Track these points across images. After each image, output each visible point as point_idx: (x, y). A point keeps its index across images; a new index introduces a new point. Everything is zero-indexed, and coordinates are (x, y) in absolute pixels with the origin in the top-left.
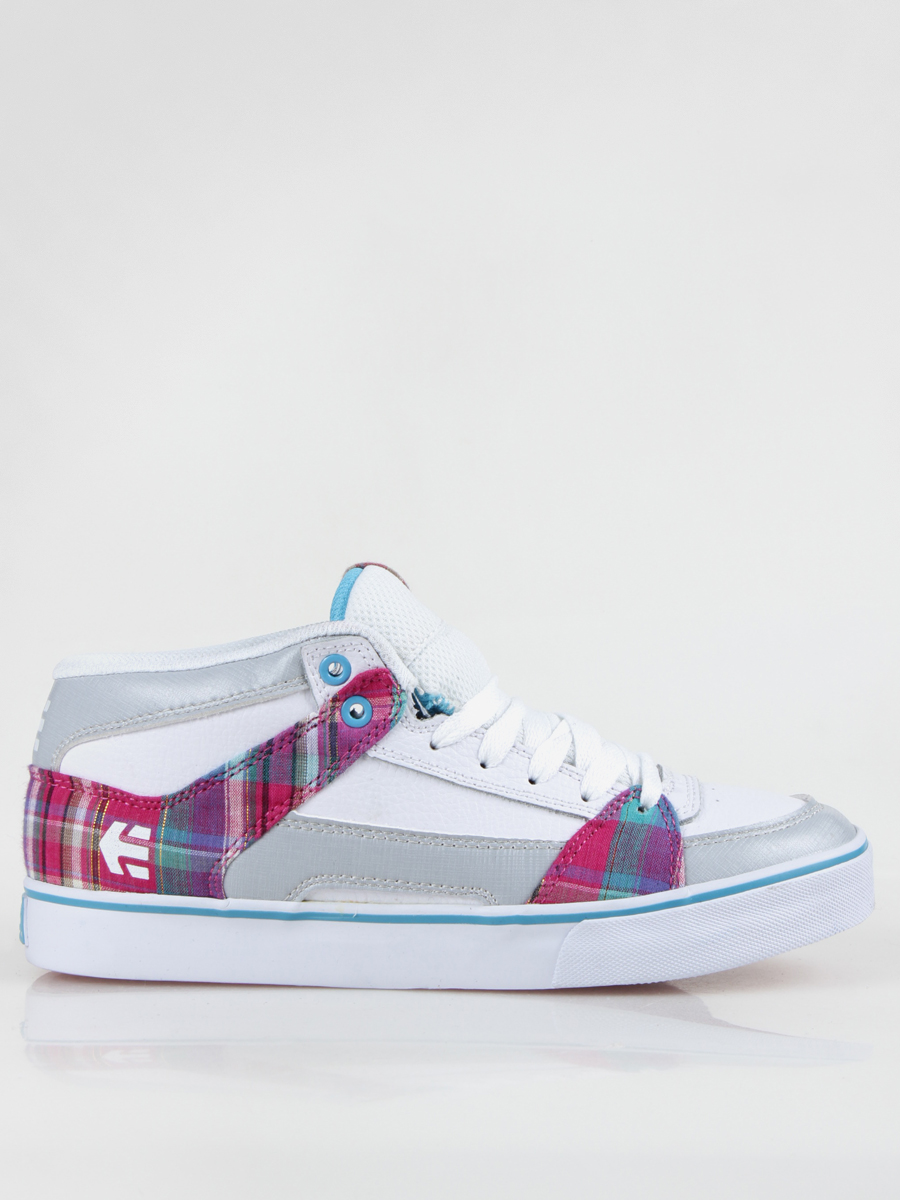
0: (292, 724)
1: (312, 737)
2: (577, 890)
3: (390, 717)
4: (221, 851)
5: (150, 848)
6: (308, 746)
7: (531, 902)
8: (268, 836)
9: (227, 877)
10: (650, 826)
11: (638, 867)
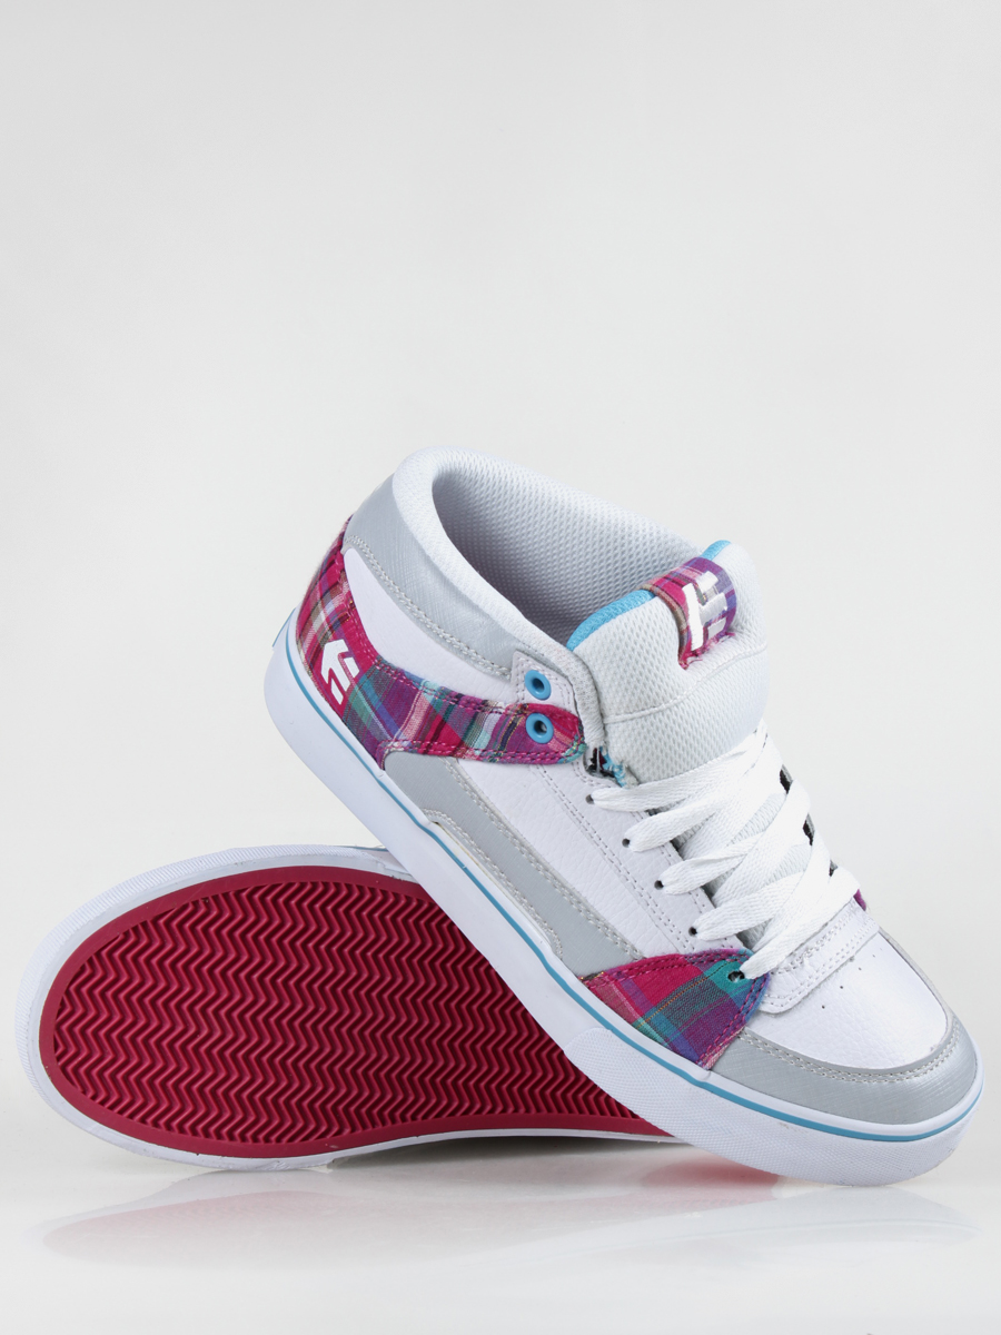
0: (483, 697)
1: (492, 720)
2: (622, 1003)
3: (563, 754)
4: (392, 737)
5: (351, 685)
6: (486, 724)
7: (583, 981)
8: (427, 759)
9: (389, 757)
10: (727, 996)
11: (686, 1024)
